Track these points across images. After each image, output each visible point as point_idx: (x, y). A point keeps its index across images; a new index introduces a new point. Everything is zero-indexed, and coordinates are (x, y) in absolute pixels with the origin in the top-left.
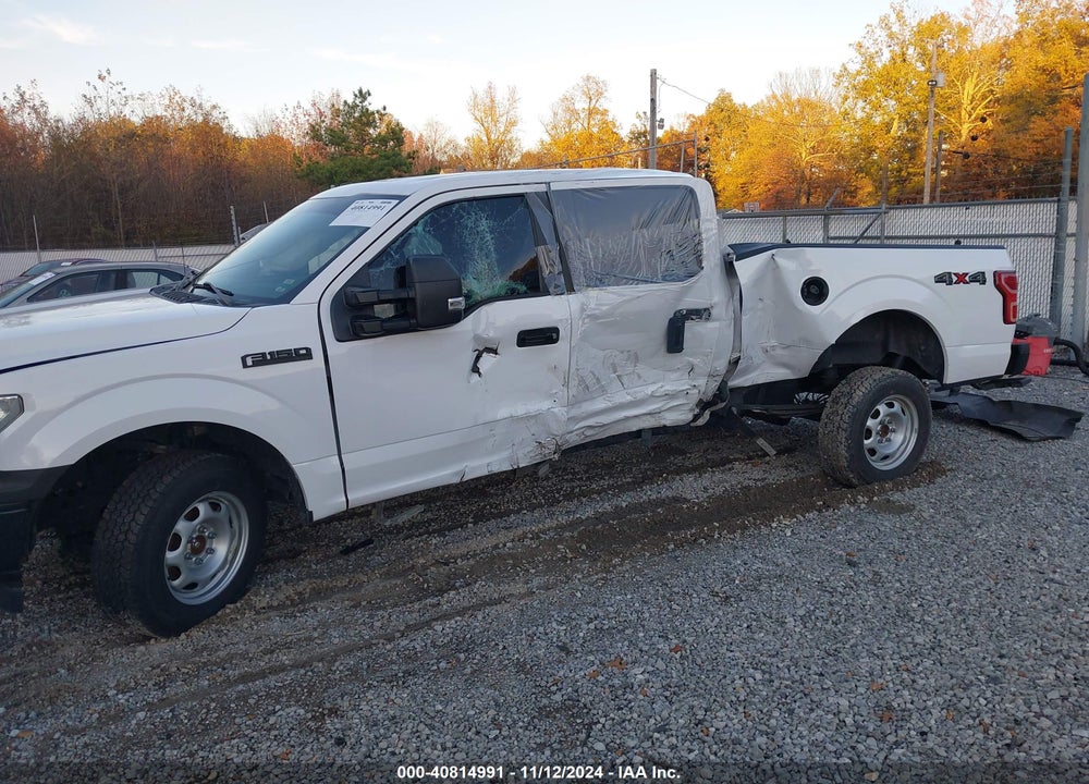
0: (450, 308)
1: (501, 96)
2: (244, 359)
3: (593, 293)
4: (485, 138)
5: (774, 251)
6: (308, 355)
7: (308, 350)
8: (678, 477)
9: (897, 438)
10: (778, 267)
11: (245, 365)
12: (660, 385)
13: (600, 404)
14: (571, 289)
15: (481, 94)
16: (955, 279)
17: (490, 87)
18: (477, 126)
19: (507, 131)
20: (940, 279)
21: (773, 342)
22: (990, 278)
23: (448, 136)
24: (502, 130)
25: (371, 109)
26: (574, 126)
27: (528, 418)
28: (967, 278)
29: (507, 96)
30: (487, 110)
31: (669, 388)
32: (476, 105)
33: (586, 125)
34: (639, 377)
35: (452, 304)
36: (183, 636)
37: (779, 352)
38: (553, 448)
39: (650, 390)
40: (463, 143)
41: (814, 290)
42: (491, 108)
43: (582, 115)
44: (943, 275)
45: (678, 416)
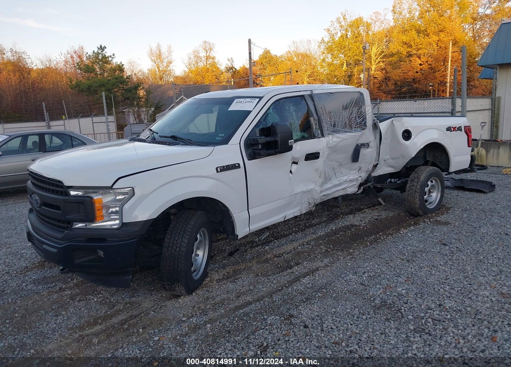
0: (290, 144)
1: (164, 50)
2: (217, 169)
3: (331, 137)
4: (157, 70)
5: (393, 119)
6: (239, 167)
7: (239, 164)
8: (347, 217)
9: (434, 195)
10: (394, 125)
11: (217, 172)
12: (348, 176)
13: (329, 185)
14: (323, 136)
15: (154, 48)
16: (452, 129)
17: (159, 46)
18: (153, 63)
19: (168, 66)
20: (449, 129)
21: (388, 157)
22: (463, 129)
23: (139, 68)
24: (165, 65)
25: (107, 55)
26: (199, 64)
27: (308, 191)
28: (456, 129)
29: (166, 50)
30: (158, 56)
31: (351, 177)
32: (152, 54)
33: (205, 63)
34: (341, 173)
35: (290, 142)
37: (390, 161)
38: (313, 204)
39: (345, 178)
40: (146, 71)
41: (406, 134)
42: (160, 55)
43: (203, 59)
45: (353, 189)
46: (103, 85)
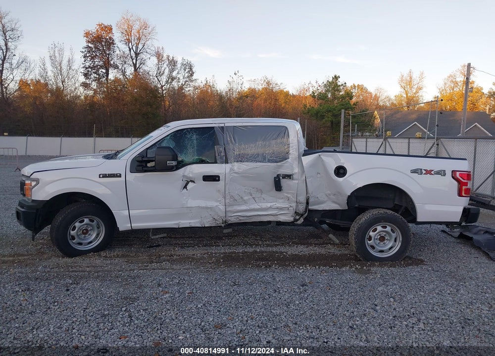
0: (168, 165)
1: (416, 76)
2: (100, 175)
3: (236, 164)
4: (405, 96)
5: (320, 154)
6: (120, 176)
7: (120, 174)
10: (323, 160)
11: (100, 177)
12: (275, 204)
13: (244, 207)
14: (227, 162)
15: (405, 76)
16: (424, 172)
17: (410, 72)
18: (402, 90)
19: (417, 92)
20: (414, 171)
21: (329, 192)
22: (449, 174)
23: (386, 94)
24: (414, 91)
25: (339, 84)
26: (455, 89)
27: (207, 208)
28: (433, 172)
29: (418, 76)
30: (407, 83)
31: (278, 205)
32: (402, 81)
33: (461, 89)
34: (264, 199)
35: (169, 163)
36: (73, 258)
37: (332, 197)
38: (221, 221)
39: (269, 205)
40: (393, 97)
42: (410, 82)
43: (460, 84)
44: (418, 169)
45: (287, 218)
46: (330, 111)
